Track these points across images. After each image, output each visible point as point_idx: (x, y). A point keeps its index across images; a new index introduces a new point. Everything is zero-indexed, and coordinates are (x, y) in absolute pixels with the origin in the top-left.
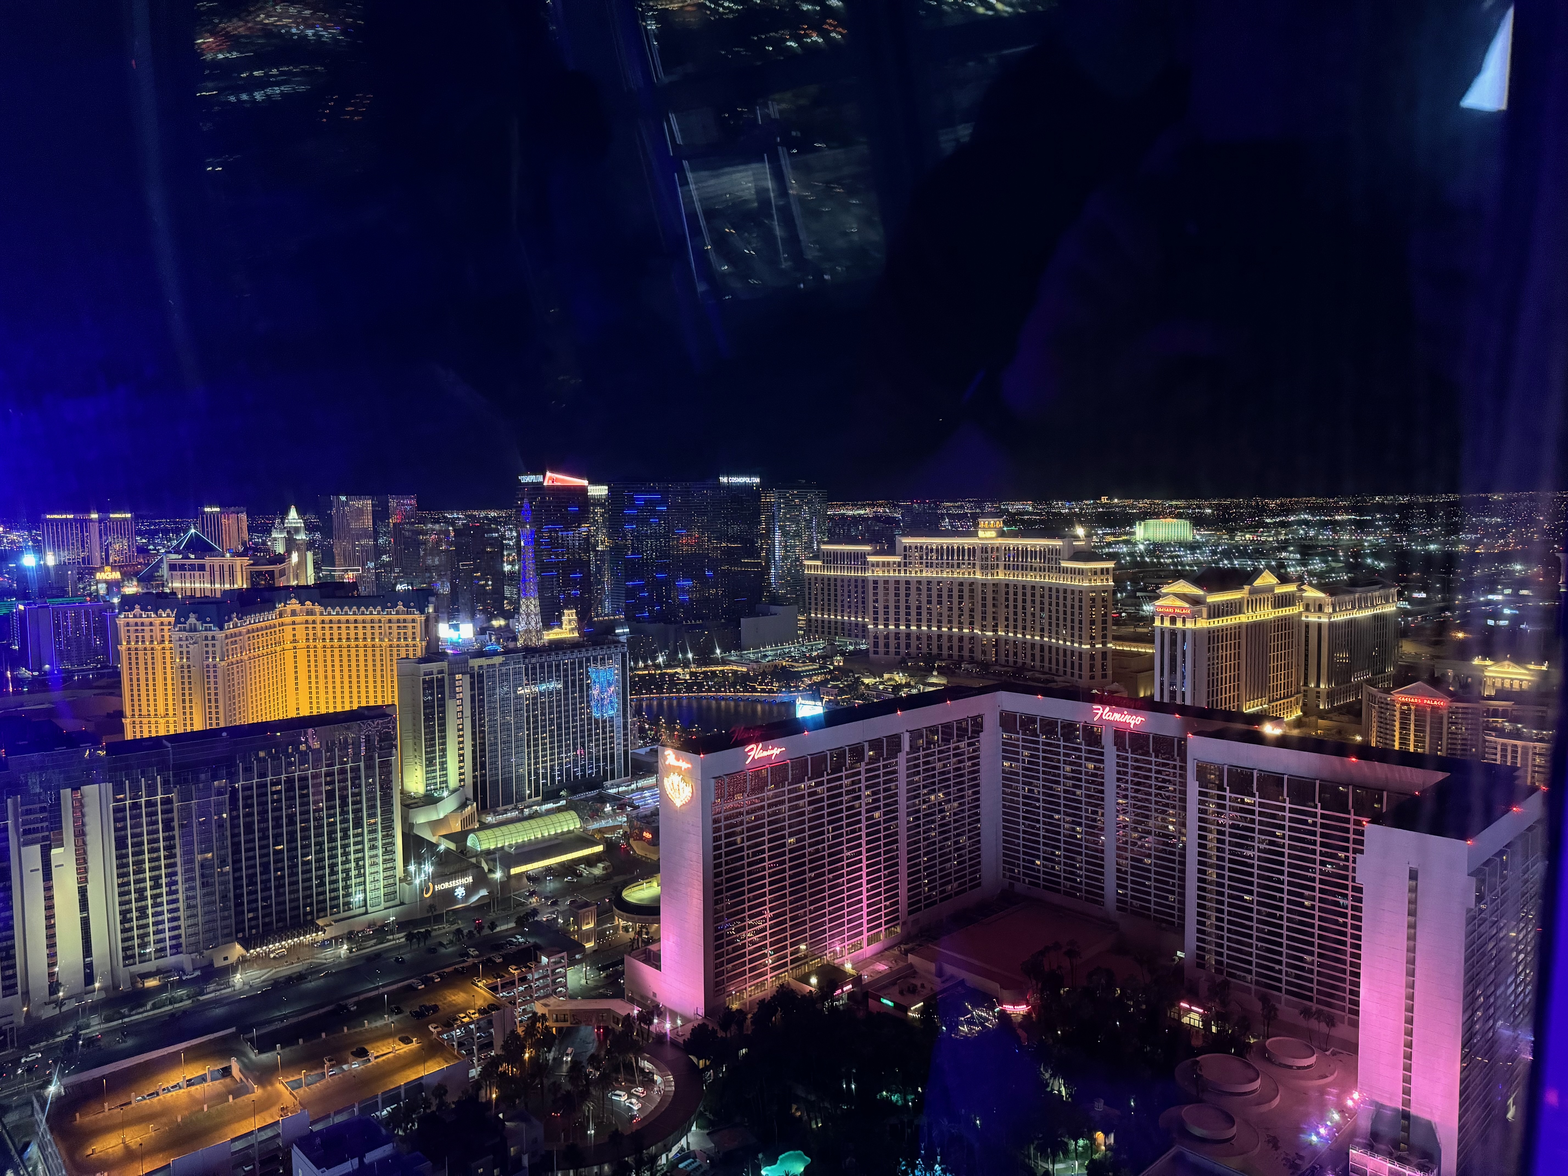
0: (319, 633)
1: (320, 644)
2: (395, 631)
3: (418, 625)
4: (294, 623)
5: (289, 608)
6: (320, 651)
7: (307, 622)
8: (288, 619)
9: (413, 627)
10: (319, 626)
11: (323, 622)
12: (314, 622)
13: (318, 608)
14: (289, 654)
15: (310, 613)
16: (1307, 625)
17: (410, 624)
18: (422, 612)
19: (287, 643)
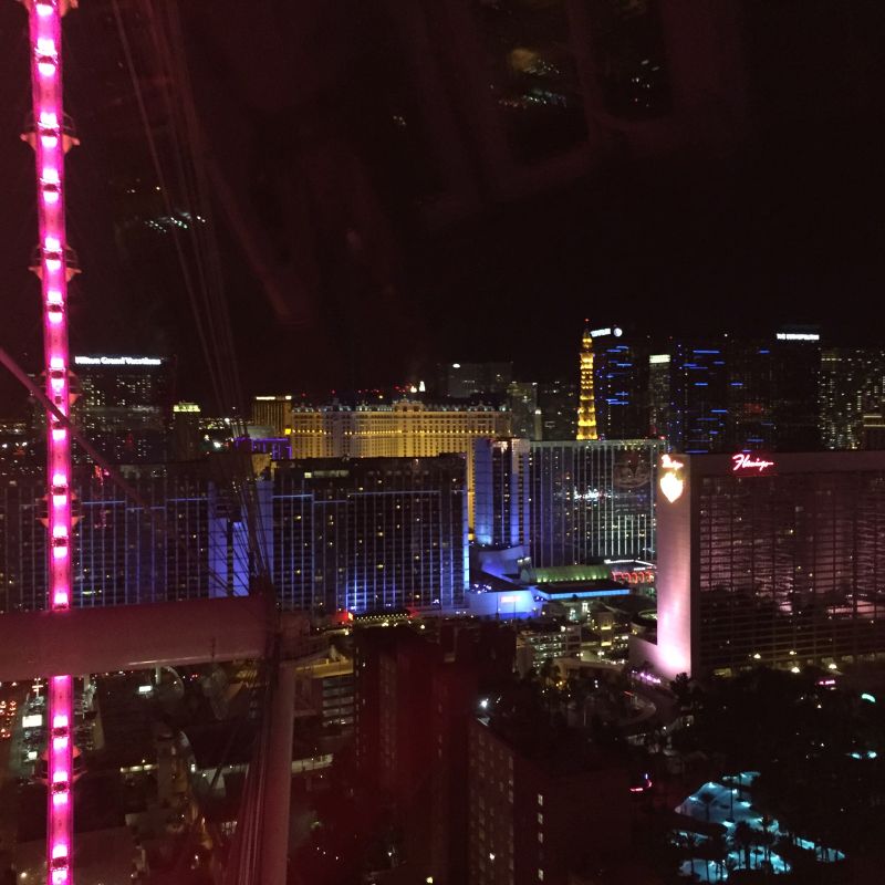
0: (423, 425)
1: (422, 433)
2: (477, 425)
3: (493, 420)
4: (405, 417)
5: (401, 405)
6: (423, 439)
7: (414, 417)
8: (400, 413)
9: (490, 422)
10: (422, 420)
11: (425, 417)
12: (419, 417)
13: (422, 406)
14: (401, 440)
15: (416, 409)
17: (488, 420)
18: (497, 409)
19: (400, 432)
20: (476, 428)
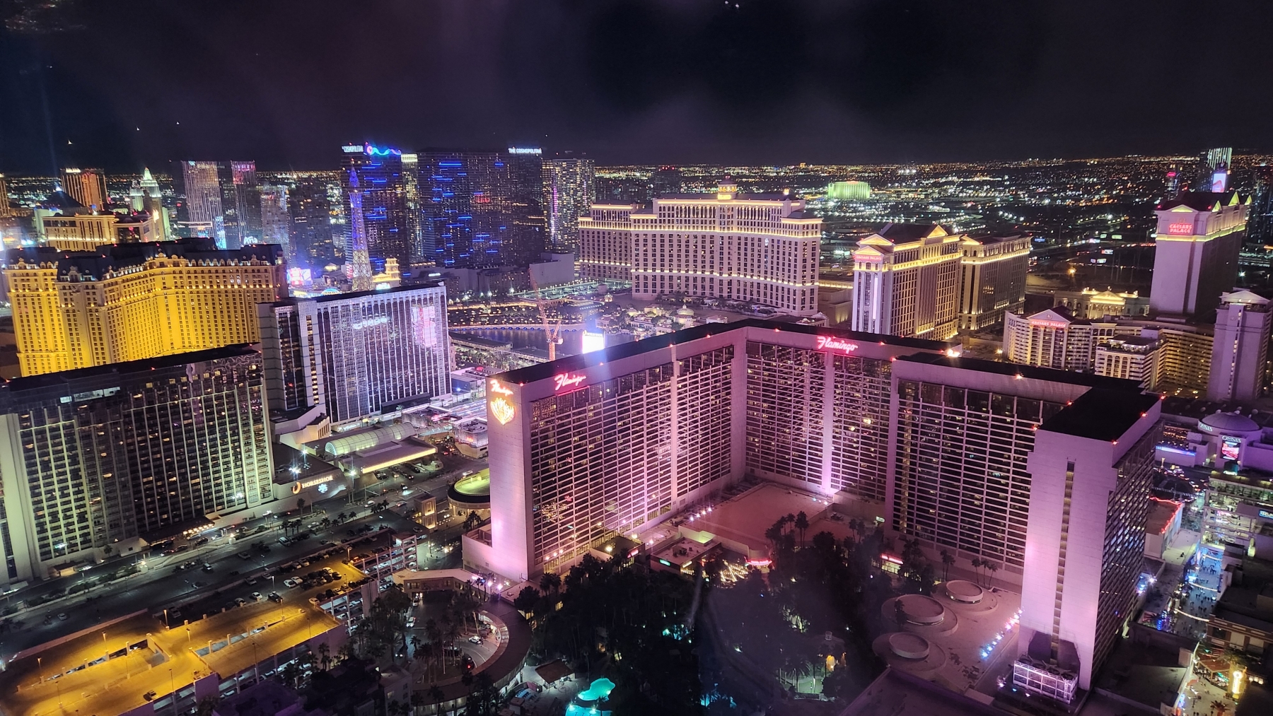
0: (186, 281)
1: (187, 290)
2: (251, 279)
3: (270, 274)
5: (157, 261)
6: (188, 296)
7: (174, 272)
8: (157, 270)
9: (265, 277)
10: (185, 275)
11: (189, 272)
12: (181, 272)
13: (183, 261)
14: (161, 300)
15: (176, 264)
16: (964, 267)
17: (263, 275)
18: (273, 263)
19: (159, 290)
20: (251, 282)
